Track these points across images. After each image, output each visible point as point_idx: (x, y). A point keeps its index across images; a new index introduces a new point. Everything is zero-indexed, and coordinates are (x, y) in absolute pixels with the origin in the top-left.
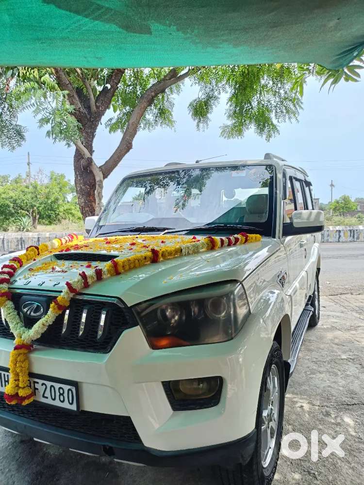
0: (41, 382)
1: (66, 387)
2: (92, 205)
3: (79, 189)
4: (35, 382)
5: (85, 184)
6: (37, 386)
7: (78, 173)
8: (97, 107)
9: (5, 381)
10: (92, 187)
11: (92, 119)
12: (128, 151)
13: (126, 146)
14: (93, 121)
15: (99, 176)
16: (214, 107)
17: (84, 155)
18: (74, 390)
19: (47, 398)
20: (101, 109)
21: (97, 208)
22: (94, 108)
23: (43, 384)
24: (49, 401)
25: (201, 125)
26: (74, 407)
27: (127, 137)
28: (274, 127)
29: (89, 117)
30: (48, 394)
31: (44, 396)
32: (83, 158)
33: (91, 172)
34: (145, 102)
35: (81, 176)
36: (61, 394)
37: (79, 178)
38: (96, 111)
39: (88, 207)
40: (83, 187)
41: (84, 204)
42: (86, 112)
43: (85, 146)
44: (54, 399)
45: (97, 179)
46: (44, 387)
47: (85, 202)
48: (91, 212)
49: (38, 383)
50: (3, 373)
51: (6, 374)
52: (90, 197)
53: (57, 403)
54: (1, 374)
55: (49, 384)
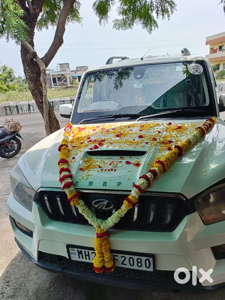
0: (120, 255)
1: (144, 259)
2: (39, 89)
3: (28, 77)
4: (114, 256)
5: (32, 73)
6: (116, 258)
7: (26, 65)
8: (34, 10)
9: (86, 255)
10: (37, 75)
11: (31, 20)
12: (61, 45)
13: (58, 41)
15: (42, 66)
16: (111, 6)
17: (29, 50)
18: (151, 260)
19: (126, 265)
20: (37, 11)
21: (44, 91)
22: (32, 11)
23: (122, 257)
24: (128, 266)
25: (102, 21)
26: (151, 269)
27: (59, 34)
28: (155, 22)
29: (28, 18)
30: (127, 262)
31: (122, 264)
32: (29, 52)
33: (36, 63)
34: (68, 4)
35: (29, 66)
36: (138, 262)
37: (27, 69)
38: (34, 13)
39: (37, 90)
40: (31, 75)
41: (33, 88)
42: (26, 14)
43: (28, 43)
44: (133, 265)
45: (42, 68)
46: (124, 258)
47: (34, 87)
48: (40, 94)
49: (118, 256)
50: (83, 250)
51: (87, 251)
52: (37, 82)
53: (135, 267)
54: (81, 251)
55: (128, 257)
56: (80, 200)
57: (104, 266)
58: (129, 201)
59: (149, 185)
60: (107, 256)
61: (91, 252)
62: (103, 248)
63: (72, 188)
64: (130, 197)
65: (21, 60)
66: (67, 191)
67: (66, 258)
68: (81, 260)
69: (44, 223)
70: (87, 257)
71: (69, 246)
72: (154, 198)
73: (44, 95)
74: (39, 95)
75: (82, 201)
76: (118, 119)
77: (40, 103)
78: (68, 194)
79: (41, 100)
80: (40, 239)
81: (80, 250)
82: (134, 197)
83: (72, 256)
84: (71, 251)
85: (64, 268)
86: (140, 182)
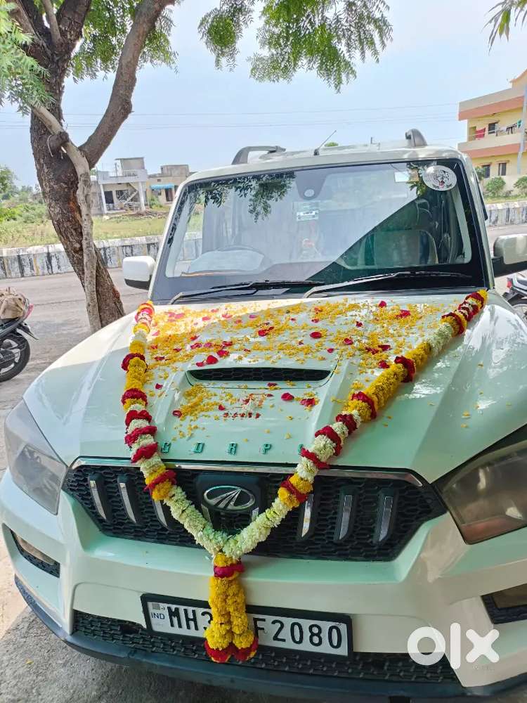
0: (270, 618)
1: (326, 625)
2: (74, 218)
3: (48, 190)
4: (256, 620)
5: (58, 180)
6: (260, 624)
7: (42, 161)
8: (63, 33)
9: (188, 620)
10: (70, 186)
11: (56, 58)
12: (125, 117)
13: (120, 107)
14: (58, 61)
15: (81, 165)
17: (50, 127)
18: (343, 628)
19: (284, 640)
20: (69, 37)
21: (85, 223)
22: (57, 36)
23: (274, 622)
24: (289, 645)
26: (343, 651)
27: (121, 92)
29: (49, 52)
30: (285, 634)
31: (276, 638)
32: (49, 133)
33: (67, 158)
34: (144, 22)
35: (50, 165)
36: (313, 635)
37: (46, 170)
38: (62, 41)
39: (69, 221)
40: (55, 186)
41: (60, 216)
42: (45, 44)
43: (49, 110)
45: (80, 170)
46: (278, 625)
47: (63, 213)
48: (75, 230)
49: (264, 620)
50: (182, 608)
51: (190, 609)
52: (69, 203)
53: (306, 646)
54: (177, 609)
55: (288, 621)
56: (175, 487)
57: (231, 645)
58: (291, 489)
59: (338, 451)
60: (239, 621)
61: (200, 611)
62: (230, 601)
63: (156, 459)
64: (293, 480)
65: (31, 151)
66: (143, 466)
67: (139, 626)
68: (176, 630)
69: (86, 543)
70: (192, 624)
71: (146, 599)
72: (349, 481)
73: (85, 233)
74: (74, 233)
75: (179, 490)
76: (260, 292)
77: (76, 252)
78: (146, 474)
79: (78, 246)
80: (78, 582)
81: (173, 607)
82: (302, 479)
83: (154, 621)
84: (151, 610)
85: (135, 651)
86: (318, 444)
